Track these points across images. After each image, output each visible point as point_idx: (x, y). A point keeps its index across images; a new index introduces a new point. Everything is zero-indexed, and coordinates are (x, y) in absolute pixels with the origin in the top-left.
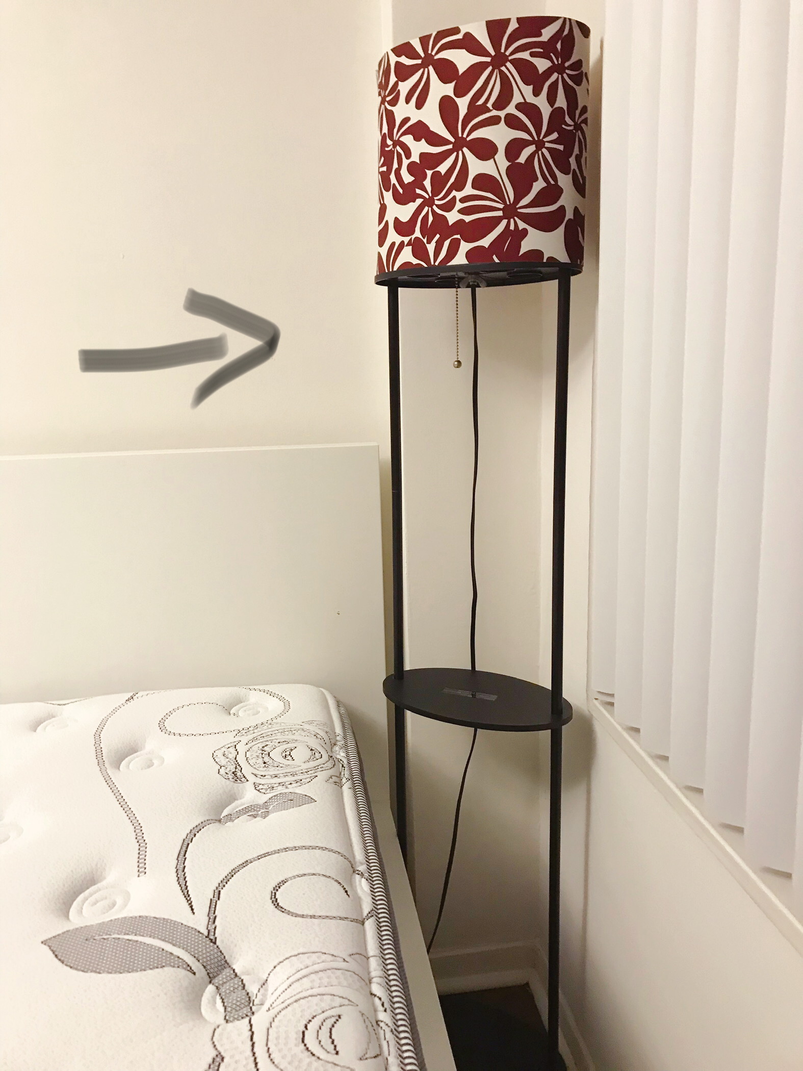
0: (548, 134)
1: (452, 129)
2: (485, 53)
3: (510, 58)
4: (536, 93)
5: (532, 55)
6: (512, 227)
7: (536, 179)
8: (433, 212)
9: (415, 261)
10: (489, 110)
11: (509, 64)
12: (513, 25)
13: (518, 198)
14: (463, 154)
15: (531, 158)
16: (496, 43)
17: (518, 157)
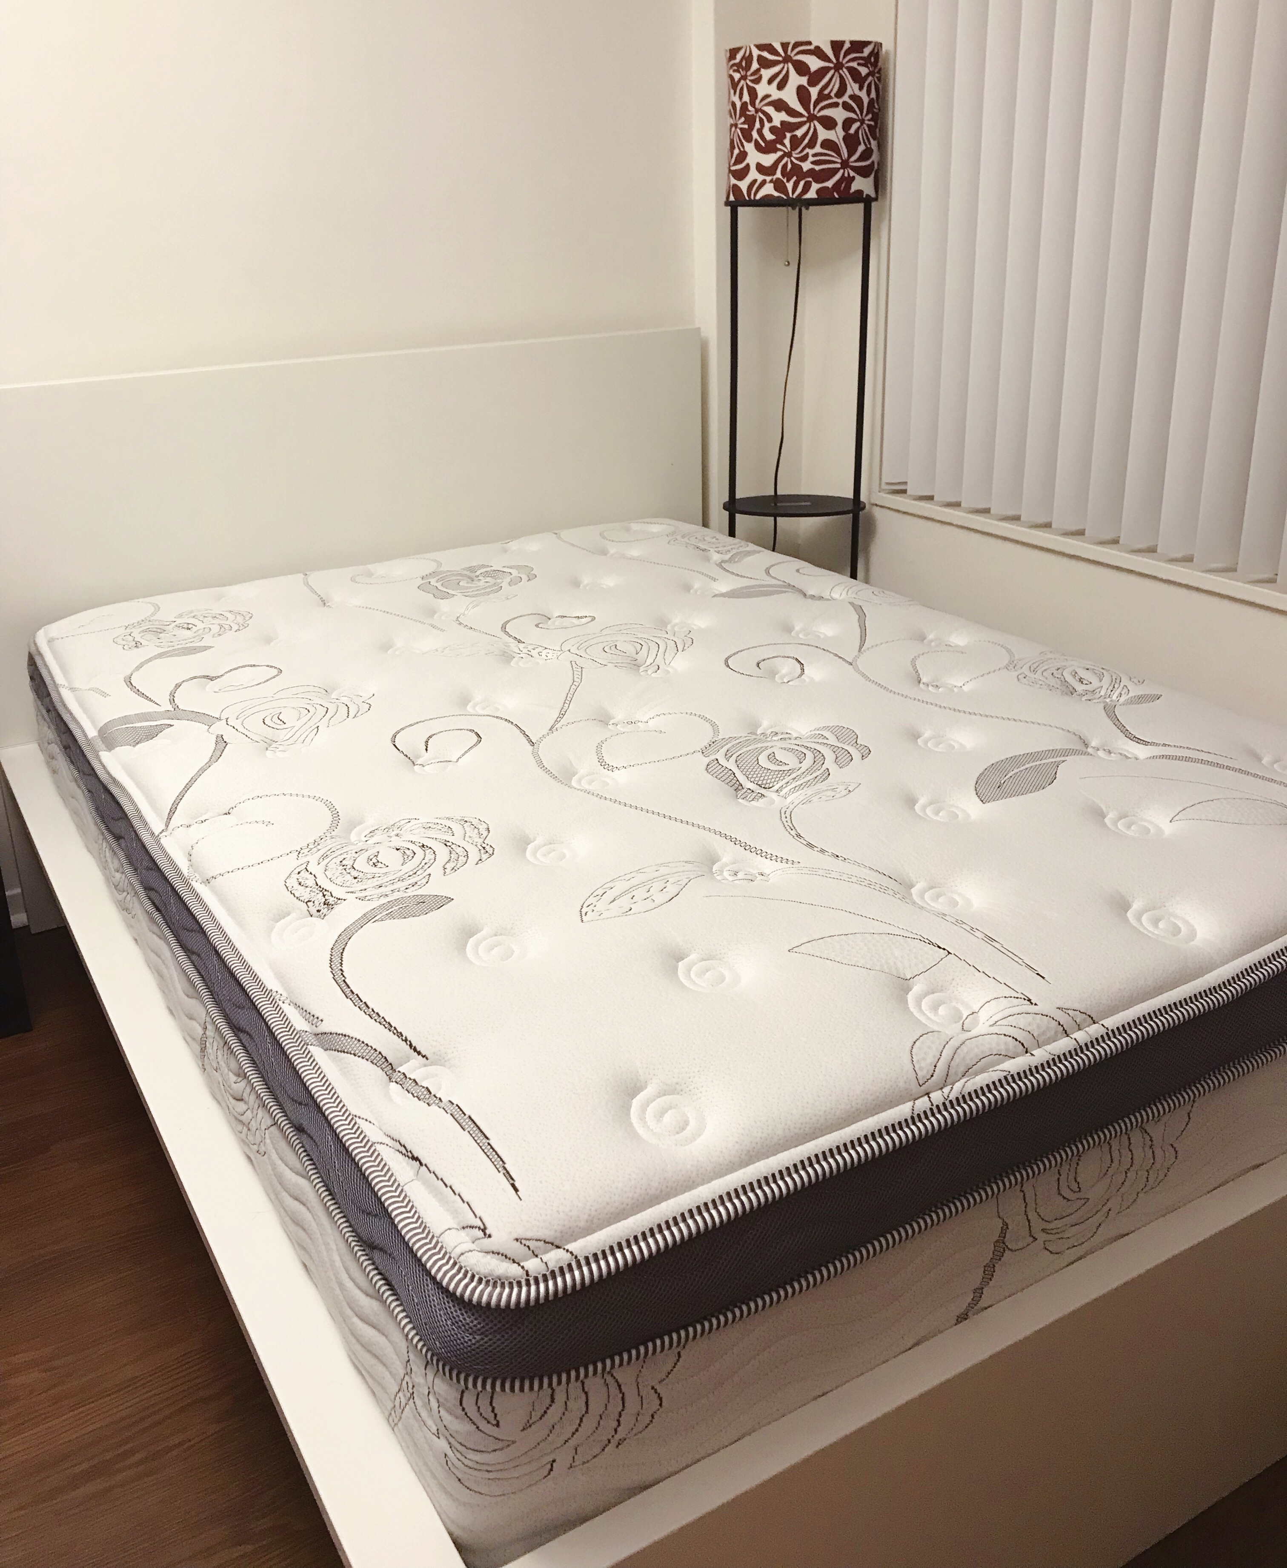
0: (867, 115)
1: (807, 109)
2: (829, 61)
3: (846, 65)
4: (861, 88)
5: (859, 64)
6: (846, 175)
7: (860, 144)
8: (792, 162)
9: (776, 194)
10: (831, 98)
11: (844, 70)
12: (847, 46)
13: (850, 156)
14: (815, 126)
15: (857, 131)
16: (837, 56)
17: (850, 128)
